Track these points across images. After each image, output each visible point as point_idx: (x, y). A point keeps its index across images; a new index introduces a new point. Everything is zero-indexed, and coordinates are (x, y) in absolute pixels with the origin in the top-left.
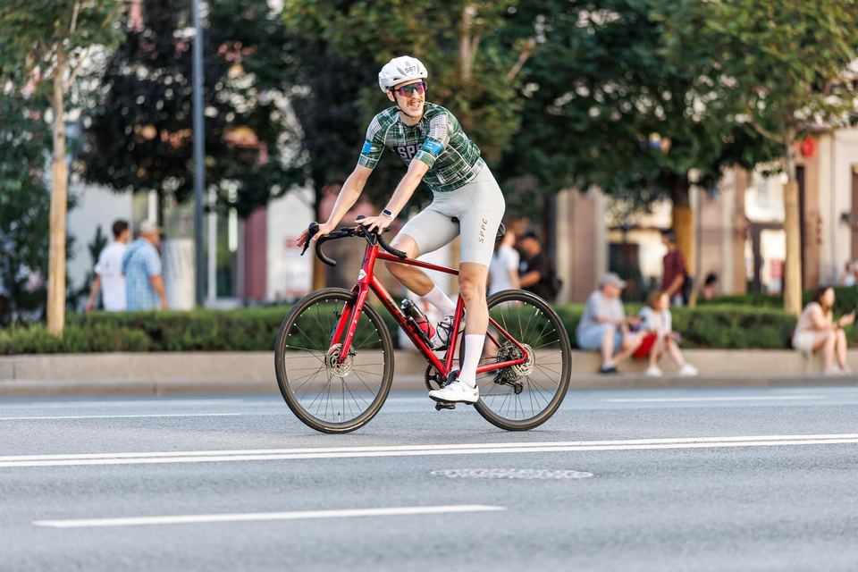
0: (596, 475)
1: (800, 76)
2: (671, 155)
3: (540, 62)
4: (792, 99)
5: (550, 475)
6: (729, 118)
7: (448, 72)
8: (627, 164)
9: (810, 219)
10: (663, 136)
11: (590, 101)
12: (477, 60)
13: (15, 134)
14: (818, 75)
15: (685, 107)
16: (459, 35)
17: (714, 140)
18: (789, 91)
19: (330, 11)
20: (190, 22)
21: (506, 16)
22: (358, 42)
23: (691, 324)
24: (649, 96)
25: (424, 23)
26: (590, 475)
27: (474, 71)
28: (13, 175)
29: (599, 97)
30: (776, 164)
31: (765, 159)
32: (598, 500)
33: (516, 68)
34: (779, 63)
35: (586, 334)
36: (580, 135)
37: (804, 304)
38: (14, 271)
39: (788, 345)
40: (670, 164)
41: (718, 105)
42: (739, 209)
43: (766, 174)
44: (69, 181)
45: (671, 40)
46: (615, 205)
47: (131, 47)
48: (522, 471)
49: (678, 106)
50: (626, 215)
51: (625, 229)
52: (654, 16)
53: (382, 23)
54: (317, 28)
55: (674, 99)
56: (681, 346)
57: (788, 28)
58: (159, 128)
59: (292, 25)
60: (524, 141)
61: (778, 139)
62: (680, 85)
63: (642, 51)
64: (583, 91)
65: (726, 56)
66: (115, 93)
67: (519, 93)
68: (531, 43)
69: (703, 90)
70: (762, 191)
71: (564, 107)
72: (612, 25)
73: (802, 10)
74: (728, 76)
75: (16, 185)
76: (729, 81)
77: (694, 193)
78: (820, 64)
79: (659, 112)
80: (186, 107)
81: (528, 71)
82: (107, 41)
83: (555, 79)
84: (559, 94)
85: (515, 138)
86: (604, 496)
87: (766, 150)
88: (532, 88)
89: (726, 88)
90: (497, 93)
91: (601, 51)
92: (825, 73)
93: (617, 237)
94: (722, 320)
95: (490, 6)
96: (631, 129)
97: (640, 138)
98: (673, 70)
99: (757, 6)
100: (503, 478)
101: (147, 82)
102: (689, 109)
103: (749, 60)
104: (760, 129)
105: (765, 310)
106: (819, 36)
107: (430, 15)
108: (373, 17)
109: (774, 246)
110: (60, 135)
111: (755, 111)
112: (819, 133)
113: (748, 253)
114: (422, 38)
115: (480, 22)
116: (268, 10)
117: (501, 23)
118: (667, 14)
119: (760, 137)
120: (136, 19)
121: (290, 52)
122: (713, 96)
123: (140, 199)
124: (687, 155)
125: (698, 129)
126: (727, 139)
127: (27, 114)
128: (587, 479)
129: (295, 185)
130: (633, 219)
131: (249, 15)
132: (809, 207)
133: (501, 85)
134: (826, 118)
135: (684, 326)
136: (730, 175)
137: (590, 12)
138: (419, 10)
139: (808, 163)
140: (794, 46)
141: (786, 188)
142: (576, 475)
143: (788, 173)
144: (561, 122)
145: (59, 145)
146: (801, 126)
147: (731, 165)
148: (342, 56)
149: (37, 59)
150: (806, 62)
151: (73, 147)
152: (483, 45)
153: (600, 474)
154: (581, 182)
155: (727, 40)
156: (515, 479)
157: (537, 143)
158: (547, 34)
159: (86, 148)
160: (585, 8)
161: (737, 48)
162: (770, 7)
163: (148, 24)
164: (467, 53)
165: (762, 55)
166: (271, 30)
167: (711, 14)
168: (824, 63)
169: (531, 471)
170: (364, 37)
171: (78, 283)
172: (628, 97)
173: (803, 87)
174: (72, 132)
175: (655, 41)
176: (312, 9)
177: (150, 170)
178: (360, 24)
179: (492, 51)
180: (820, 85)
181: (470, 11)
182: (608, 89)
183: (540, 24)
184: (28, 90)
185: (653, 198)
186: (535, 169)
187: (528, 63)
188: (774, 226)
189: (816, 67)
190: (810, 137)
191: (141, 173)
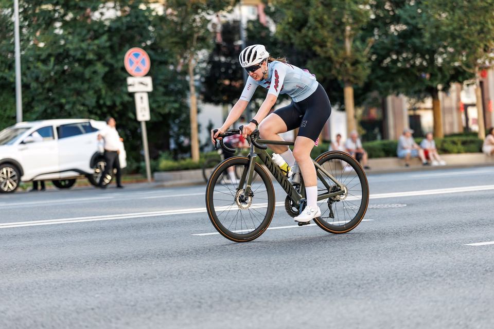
0: (407, 205)
1: (479, 46)
2: (431, 80)
3: (377, 46)
4: (476, 55)
5: (390, 206)
6: (452, 64)
7: (341, 52)
8: (413, 83)
9: (486, 102)
10: (426, 72)
11: (397, 60)
12: (352, 47)
13: (176, 85)
14: (486, 46)
15: (434, 61)
16: (344, 37)
17: (447, 73)
18: (475, 52)
19: (294, 31)
20: (240, 38)
21: (362, 29)
22: (306, 43)
23: (442, 145)
24: (420, 57)
25: (331, 34)
26: (405, 205)
27: (351, 52)
28: (175, 101)
29: (401, 59)
30: (471, 81)
31: (467, 79)
32: (409, 215)
33: (368, 49)
34: (470, 42)
35: (401, 153)
36: (394, 74)
37: (486, 135)
38: (178, 138)
39: (480, 150)
40: (429, 83)
41: (448, 59)
42: (459, 99)
43: (468, 85)
44: (197, 103)
45: (427, 35)
46: (410, 100)
47: (218, 50)
48: (379, 205)
49: (432, 61)
50: (415, 104)
51: (415, 109)
52: (420, 26)
53: (314, 35)
54: (290, 38)
55: (430, 58)
56: (439, 154)
57: (473, 28)
58: (231, 80)
59: (280, 38)
60: (373, 77)
61: (471, 71)
62: (433, 52)
63: (416, 41)
64: (394, 57)
65: (449, 40)
66: (213, 68)
67: (370, 59)
68: (373, 39)
69: (442, 53)
70: (467, 92)
71: (387, 63)
72: (405, 31)
73: (478, 20)
74: (451, 47)
75: (176, 105)
76: (451, 50)
77: (441, 95)
78: (486, 41)
79: (425, 63)
80: (240, 72)
81: (372, 51)
82: (208, 47)
83: (383, 53)
84: (385, 58)
85: (369, 77)
86: (411, 213)
87: (467, 76)
88: (374, 57)
89: (450, 53)
90: (360, 59)
91: (401, 41)
92: (488, 44)
93: (412, 113)
94: (454, 143)
95: (355, 26)
96: (415, 71)
97: (418, 74)
98: (428, 47)
99: (460, 19)
100: (372, 208)
101: (225, 63)
102: (436, 62)
103: (458, 41)
104: (464, 68)
105: (471, 138)
106: (485, 30)
107: (333, 30)
108: (310, 33)
109: (473, 113)
110: (193, 85)
111: (462, 61)
112: (488, 68)
113: (463, 116)
114: (330, 40)
115: (352, 32)
116: (270, 32)
117: (361, 32)
118: (425, 25)
119: (465, 71)
120: (219, 39)
121: (281, 48)
122: (445, 56)
123: (225, 108)
124: (436, 80)
125: (440, 69)
126: (452, 72)
127: (179, 77)
128: (405, 207)
129: (285, 99)
130: (418, 105)
131: (263, 34)
132: (486, 97)
133: (362, 56)
134: (490, 62)
135: (439, 146)
136: (454, 86)
137: (395, 25)
138: (328, 28)
139: (484, 80)
140: (476, 34)
141: (476, 91)
142: (400, 205)
143: (476, 85)
144: (387, 69)
145: (192, 89)
146: (480, 65)
147: (454, 82)
148: (300, 48)
149: (182, 56)
150: (481, 40)
151: (198, 89)
152: (354, 41)
153: (409, 205)
154: (396, 92)
155: (449, 34)
156: (376, 208)
157: (378, 78)
158: (380, 36)
159: (203, 89)
160: (393, 24)
161: (453, 37)
162: (465, 20)
163: (224, 40)
164: (348, 45)
165: (463, 39)
166: (271, 40)
167: (442, 24)
168: (488, 41)
169: (382, 205)
170: (308, 40)
171: (204, 141)
172: (412, 58)
173: (480, 50)
174: (197, 84)
175: (421, 36)
176: (287, 31)
177: (228, 97)
178: (306, 36)
179: (358, 43)
180: (487, 49)
181: (348, 28)
182: (404, 55)
183: (376, 31)
184: (179, 68)
185: (425, 97)
186: (377, 88)
187: (373, 47)
188: (473, 105)
189: (485, 43)
190: (484, 69)
191: (225, 98)
